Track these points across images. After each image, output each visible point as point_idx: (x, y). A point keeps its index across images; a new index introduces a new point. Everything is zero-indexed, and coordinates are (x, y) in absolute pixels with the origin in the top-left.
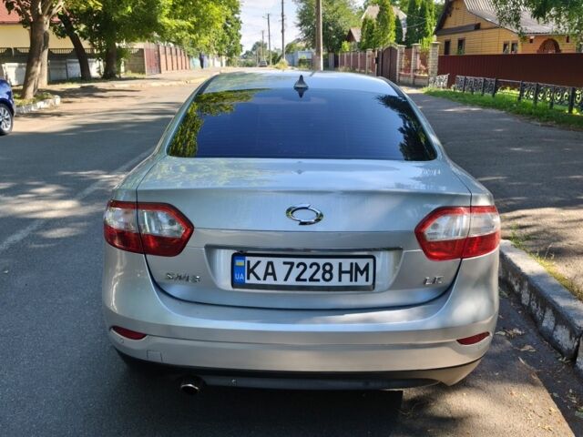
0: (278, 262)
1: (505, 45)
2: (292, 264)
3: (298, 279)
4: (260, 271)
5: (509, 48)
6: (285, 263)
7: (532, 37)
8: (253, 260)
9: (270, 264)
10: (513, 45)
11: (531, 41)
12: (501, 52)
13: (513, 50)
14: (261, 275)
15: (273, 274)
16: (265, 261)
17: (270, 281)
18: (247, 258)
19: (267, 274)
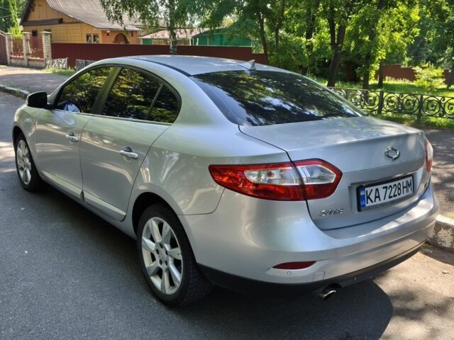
0: (380, 187)
1: (88, 37)
2: (386, 187)
3: (390, 197)
4: (372, 197)
5: (92, 39)
6: (384, 188)
7: (108, 32)
8: (368, 189)
9: (377, 190)
10: (94, 36)
11: (108, 34)
12: (85, 42)
13: (95, 40)
14: (373, 198)
15: (379, 197)
16: (374, 188)
17: (378, 202)
18: (366, 189)
19: (376, 197)
